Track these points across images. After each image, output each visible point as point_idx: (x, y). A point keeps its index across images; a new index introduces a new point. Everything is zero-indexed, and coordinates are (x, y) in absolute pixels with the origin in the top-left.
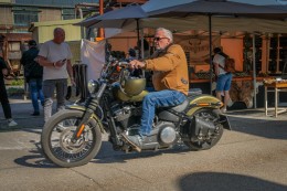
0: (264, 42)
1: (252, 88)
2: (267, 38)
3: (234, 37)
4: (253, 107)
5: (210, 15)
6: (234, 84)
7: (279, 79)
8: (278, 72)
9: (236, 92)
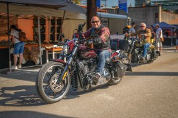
0: (47, 22)
1: (39, 51)
2: (49, 20)
3: (27, 18)
4: (40, 64)
5: (8, 3)
6: (26, 49)
7: (55, 46)
8: (56, 41)
9: (28, 54)
